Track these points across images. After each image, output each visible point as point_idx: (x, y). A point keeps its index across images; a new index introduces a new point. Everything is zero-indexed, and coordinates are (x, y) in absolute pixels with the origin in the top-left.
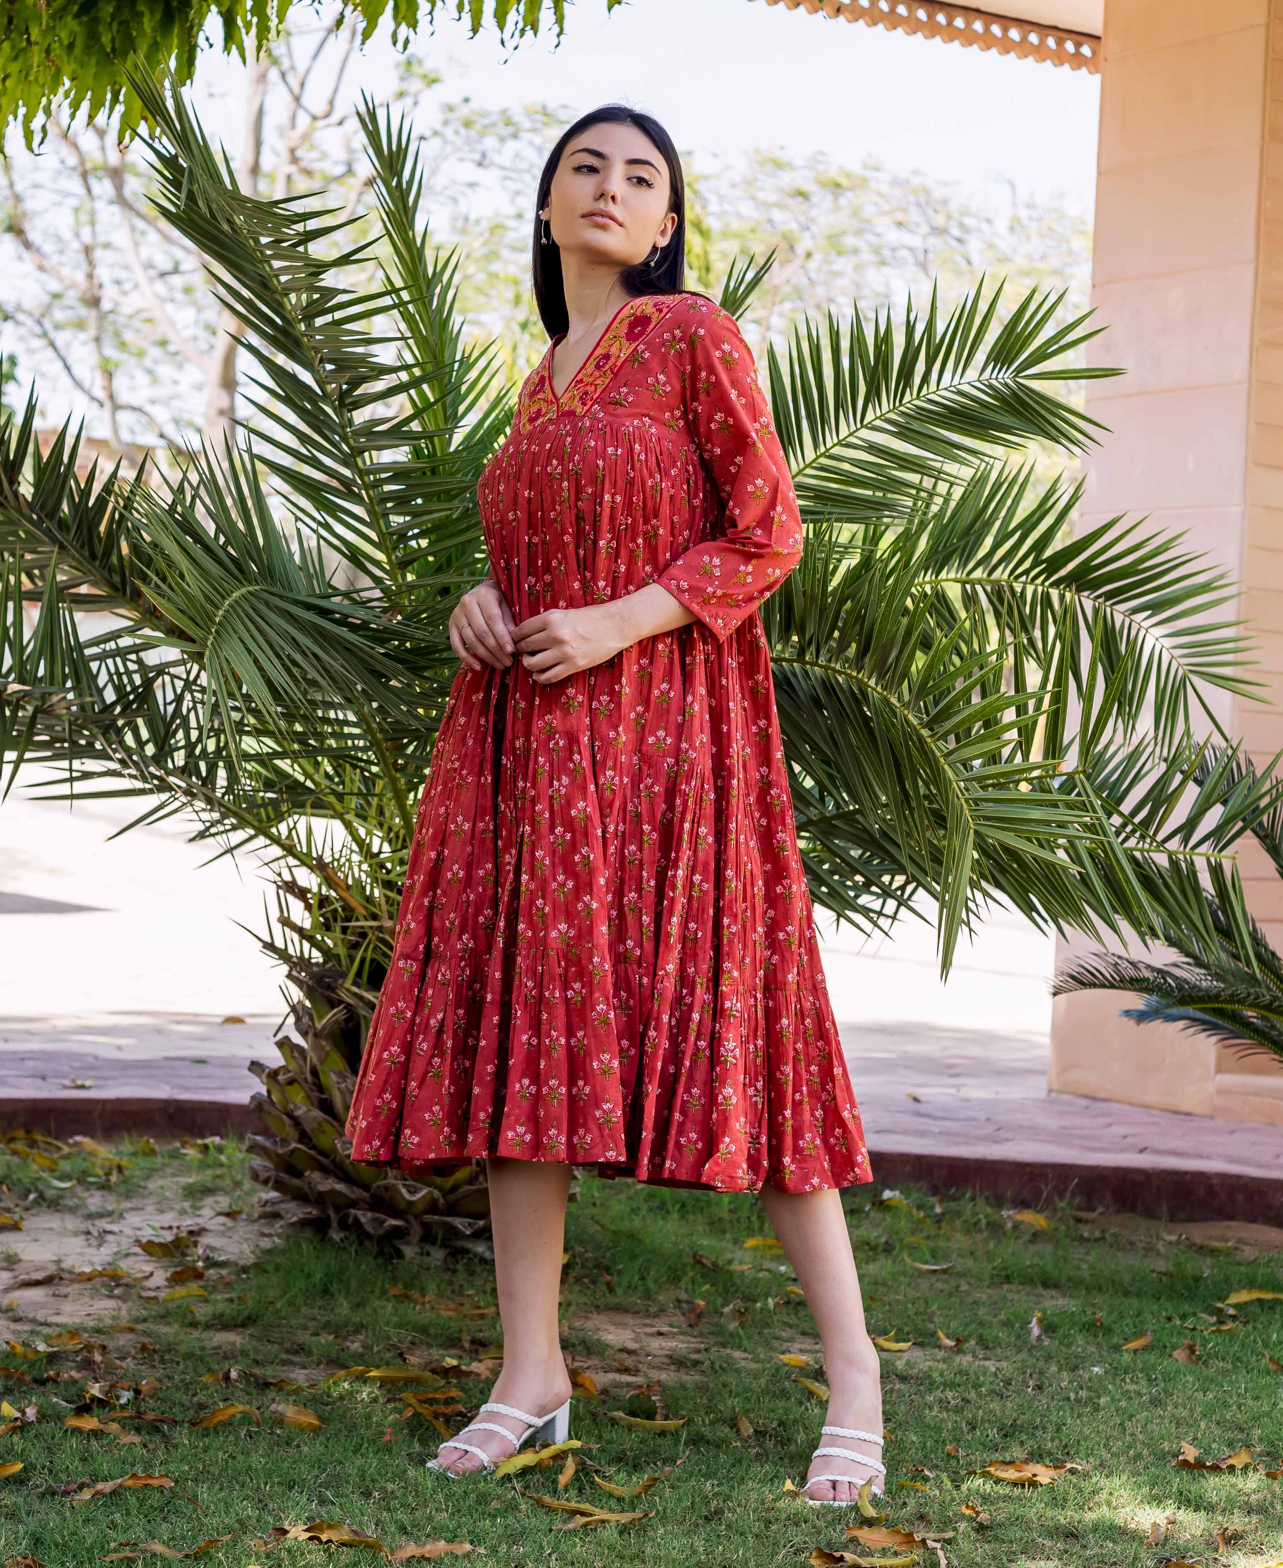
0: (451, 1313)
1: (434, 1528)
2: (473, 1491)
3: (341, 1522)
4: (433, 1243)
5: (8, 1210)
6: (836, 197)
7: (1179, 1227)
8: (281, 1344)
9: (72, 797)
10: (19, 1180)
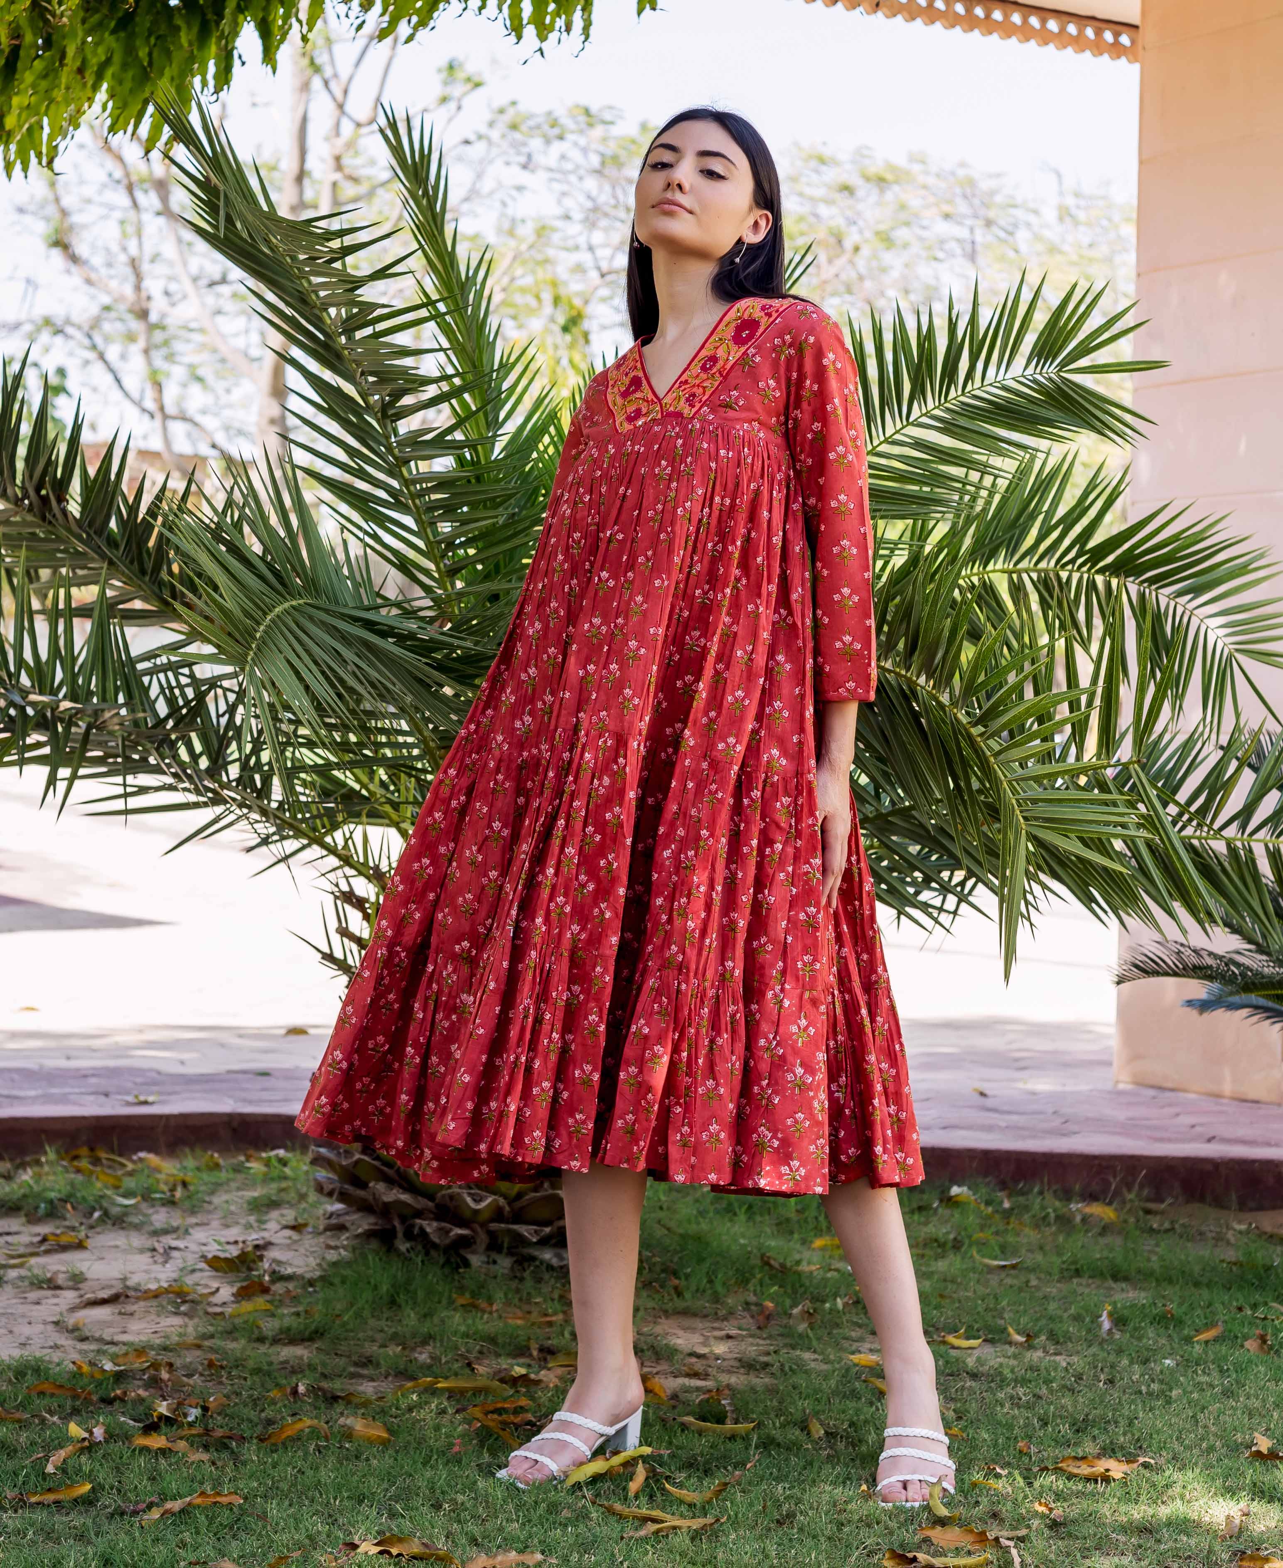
0: (519, 1322)
1: (505, 1539)
2: (543, 1501)
3: (412, 1535)
4: (499, 1250)
5: (73, 1229)
6: (882, 191)
7: (1249, 1216)
8: (349, 1357)
9: (127, 812)
10: (84, 1198)
